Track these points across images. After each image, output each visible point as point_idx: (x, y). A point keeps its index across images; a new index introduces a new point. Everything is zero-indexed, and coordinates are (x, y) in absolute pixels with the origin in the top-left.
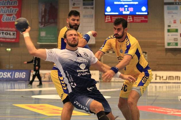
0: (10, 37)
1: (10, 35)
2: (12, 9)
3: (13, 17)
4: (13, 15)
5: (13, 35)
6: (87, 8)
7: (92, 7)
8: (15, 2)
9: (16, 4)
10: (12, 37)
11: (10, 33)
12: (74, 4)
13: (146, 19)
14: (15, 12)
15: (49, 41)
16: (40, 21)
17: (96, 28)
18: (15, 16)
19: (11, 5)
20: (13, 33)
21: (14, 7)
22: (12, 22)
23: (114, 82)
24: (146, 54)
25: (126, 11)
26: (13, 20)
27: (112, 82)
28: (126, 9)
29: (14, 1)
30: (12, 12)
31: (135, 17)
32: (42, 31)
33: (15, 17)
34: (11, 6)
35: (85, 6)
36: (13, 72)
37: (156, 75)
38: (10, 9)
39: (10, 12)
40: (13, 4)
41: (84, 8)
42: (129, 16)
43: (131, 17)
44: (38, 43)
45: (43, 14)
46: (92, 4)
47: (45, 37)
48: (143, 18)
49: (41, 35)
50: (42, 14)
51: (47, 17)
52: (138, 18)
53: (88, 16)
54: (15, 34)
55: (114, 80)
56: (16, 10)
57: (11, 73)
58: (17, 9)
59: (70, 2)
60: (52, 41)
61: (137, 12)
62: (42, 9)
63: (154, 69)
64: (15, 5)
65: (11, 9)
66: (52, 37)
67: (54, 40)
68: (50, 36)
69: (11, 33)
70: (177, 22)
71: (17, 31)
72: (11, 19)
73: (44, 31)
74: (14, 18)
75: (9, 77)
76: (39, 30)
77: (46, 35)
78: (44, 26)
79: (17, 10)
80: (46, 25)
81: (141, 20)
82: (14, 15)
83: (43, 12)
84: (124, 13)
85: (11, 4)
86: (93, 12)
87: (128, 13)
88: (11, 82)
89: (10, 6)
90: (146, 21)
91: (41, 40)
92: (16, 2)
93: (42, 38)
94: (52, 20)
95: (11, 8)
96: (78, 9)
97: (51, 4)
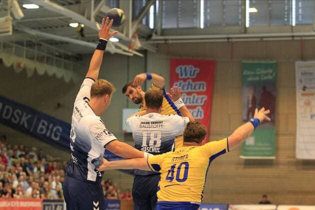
2: (196, 97)
3: (198, 111)
4: (198, 108)
8: (200, 85)
9: (203, 88)
12: (304, 88)
14: (201, 102)
15: (261, 153)
18: (201, 109)
19: (194, 91)
21: (199, 93)
26: (197, 116)
29: (199, 83)
30: (197, 102)
33: (201, 112)
34: (193, 93)
38: (192, 97)
39: (193, 102)
40: (197, 88)
44: (241, 157)
45: (250, 106)
47: (253, 146)
49: (247, 143)
50: (248, 105)
56: (202, 98)
58: (205, 98)
59: (297, 85)
60: (266, 153)
62: (248, 97)
64: (201, 90)
65: (194, 97)
66: (265, 147)
67: (269, 151)
72: (195, 114)
74: (199, 113)
77: (255, 143)
79: (204, 100)
82: (200, 108)
83: (250, 102)
85: (195, 88)
89: (192, 91)
91: (246, 151)
92: (203, 84)
93: (248, 149)
95: (193, 95)
96: (311, 97)
97: (264, 88)
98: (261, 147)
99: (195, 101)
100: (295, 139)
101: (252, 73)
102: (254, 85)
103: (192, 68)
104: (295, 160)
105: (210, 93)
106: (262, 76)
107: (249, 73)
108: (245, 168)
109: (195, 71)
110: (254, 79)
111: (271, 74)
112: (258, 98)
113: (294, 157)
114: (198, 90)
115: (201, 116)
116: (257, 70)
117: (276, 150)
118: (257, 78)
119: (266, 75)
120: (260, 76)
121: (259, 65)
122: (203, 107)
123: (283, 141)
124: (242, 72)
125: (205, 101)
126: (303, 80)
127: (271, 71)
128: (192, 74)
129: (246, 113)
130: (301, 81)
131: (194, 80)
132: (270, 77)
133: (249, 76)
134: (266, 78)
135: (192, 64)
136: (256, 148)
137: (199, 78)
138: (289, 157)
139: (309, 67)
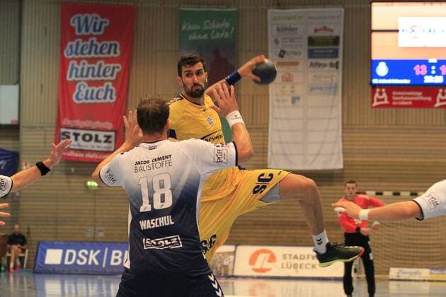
0: (98, 147)
1: (97, 140)
2: (104, 66)
3: (107, 89)
4: (106, 84)
5: (106, 141)
6: (319, 65)
7: (334, 61)
8: (111, 45)
9: (115, 53)
10: (103, 146)
11: (97, 136)
12: (282, 54)
14: (112, 75)
17: (345, 122)
18: (111, 87)
19: (100, 55)
20: (105, 136)
21: (108, 60)
22: (102, 104)
23: (397, 280)
25: (433, 75)
26: (105, 97)
28: (433, 68)
29: (108, 43)
30: (104, 75)
33: (112, 91)
34: (99, 59)
35: (314, 61)
36: (106, 250)
38: (96, 67)
39: (98, 75)
40: (105, 51)
41: (312, 64)
46: (335, 54)
53: (321, 89)
54: (112, 139)
55: (398, 276)
56: (114, 68)
57: (98, 252)
58: (119, 68)
59: (270, 48)
64: (112, 54)
65: (100, 66)
69: (101, 135)
71: (116, 132)
72: (102, 95)
74: (109, 93)
75: (93, 263)
79: (116, 70)
82: (110, 84)
84: (428, 80)
85: (101, 52)
86: (337, 76)
87: (439, 79)
88: (99, 277)
89: (97, 56)
92: (116, 46)
95: (99, 63)
96: (292, 68)
97: (216, 52)
99: (101, 73)
100: (266, 137)
101: (197, 27)
103: (97, 18)
105: (127, 60)
106: (213, 31)
107: (190, 27)
109: (101, 23)
110: (200, 37)
111: (228, 30)
114: (107, 56)
115: (111, 98)
116: (207, 21)
118: (205, 37)
119: (220, 31)
120: (209, 32)
121: (207, 15)
122: (115, 83)
124: (181, 25)
125: (118, 73)
126: (280, 39)
127: (227, 25)
128: (97, 28)
130: (277, 42)
131: (100, 39)
132: (227, 35)
133: (191, 32)
134: (218, 36)
135: (98, 13)
137: (108, 35)
139: (289, 18)
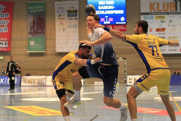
0: (3, 46)
1: (2, 44)
2: (4, 21)
3: (5, 28)
4: (5, 26)
5: (5, 44)
6: (71, 19)
7: (76, 18)
8: (6, 14)
9: (8, 16)
10: (4, 46)
11: (2, 43)
12: (59, 16)
13: (125, 28)
14: (7, 23)
15: (38, 49)
16: (29, 31)
17: (80, 37)
18: (6, 27)
19: (3, 17)
20: (5, 43)
21: (5, 19)
22: (4, 33)
23: (97, 86)
24: (125, 60)
25: (107, 21)
26: (5, 31)
27: (95, 86)
28: (107, 19)
29: (5, 13)
30: (4, 23)
31: (114, 27)
32: (31, 40)
33: (7, 28)
34: (3, 18)
35: (69, 18)
36: (6, 78)
37: (135, 79)
38: (2, 21)
39: (2, 24)
40: (4, 16)
41: (69, 19)
42: (109, 26)
43: (111, 26)
44: (27, 51)
45: (32, 25)
46: (76, 15)
47: (34, 46)
48: (122, 27)
49: (31, 44)
50: (31, 25)
51: (36, 28)
52: (118, 28)
53: (72, 26)
54: (7, 44)
55: (97, 84)
56: (7, 21)
57: (3, 79)
58: (9, 21)
59: (56, 14)
60: (40, 49)
61: (117, 22)
62: (31, 21)
63: (133, 73)
64: (7, 17)
65: (3, 21)
66: (40, 46)
68: (38, 45)
69: (4, 43)
70: (152, 30)
71: (8, 41)
72: (4, 30)
73: (33, 40)
74: (6, 29)
75: (2, 82)
76: (29, 40)
77: (35, 44)
78: (32, 36)
79: (8, 22)
80: (34, 35)
81: (120, 29)
82: (6, 26)
83: (32, 23)
84: (105, 23)
85: (3, 16)
86: (77, 22)
87: (109, 23)
88: (4, 87)
89: (2, 18)
90: (125, 30)
91: (30, 48)
92: (8, 14)
93: (31, 47)
94: (40, 31)
95: (2, 20)
96: (63, 20)
97: (39, 16)
98: (38, 46)
99: (3, 23)
100: (55, 42)
101: (33, 8)
102: (34, 14)
103: (2, 6)
104: (55, 52)
105: (11, 19)
106: (38, 9)
107: (31, 8)
108: (29, 57)
109: (3, 7)
110: (34, 11)
111: (43, 9)
112: (36, 21)
113: (55, 51)
114: (5, 17)
115: (7, 31)
116: (36, 6)
117: (45, 47)
118: (35, 11)
119: (40, 9)
120: (37, 9)
121: (36, 4)
122: (7, 26)
123: (49, 43)
124: (28, 7)
125: (9, 23)
126: (59, 11)
127: (42, 7)
128: (2, 9)
129: (30, 29)
130: (58, 12)
131: (3, 12)
132: (42, 10)
133: (31, 9)
134: (39, 11)
135: (2, 4)
136: (35, 47)
137: (5, 11)
138: (52, 51)
139: (62, 4)
